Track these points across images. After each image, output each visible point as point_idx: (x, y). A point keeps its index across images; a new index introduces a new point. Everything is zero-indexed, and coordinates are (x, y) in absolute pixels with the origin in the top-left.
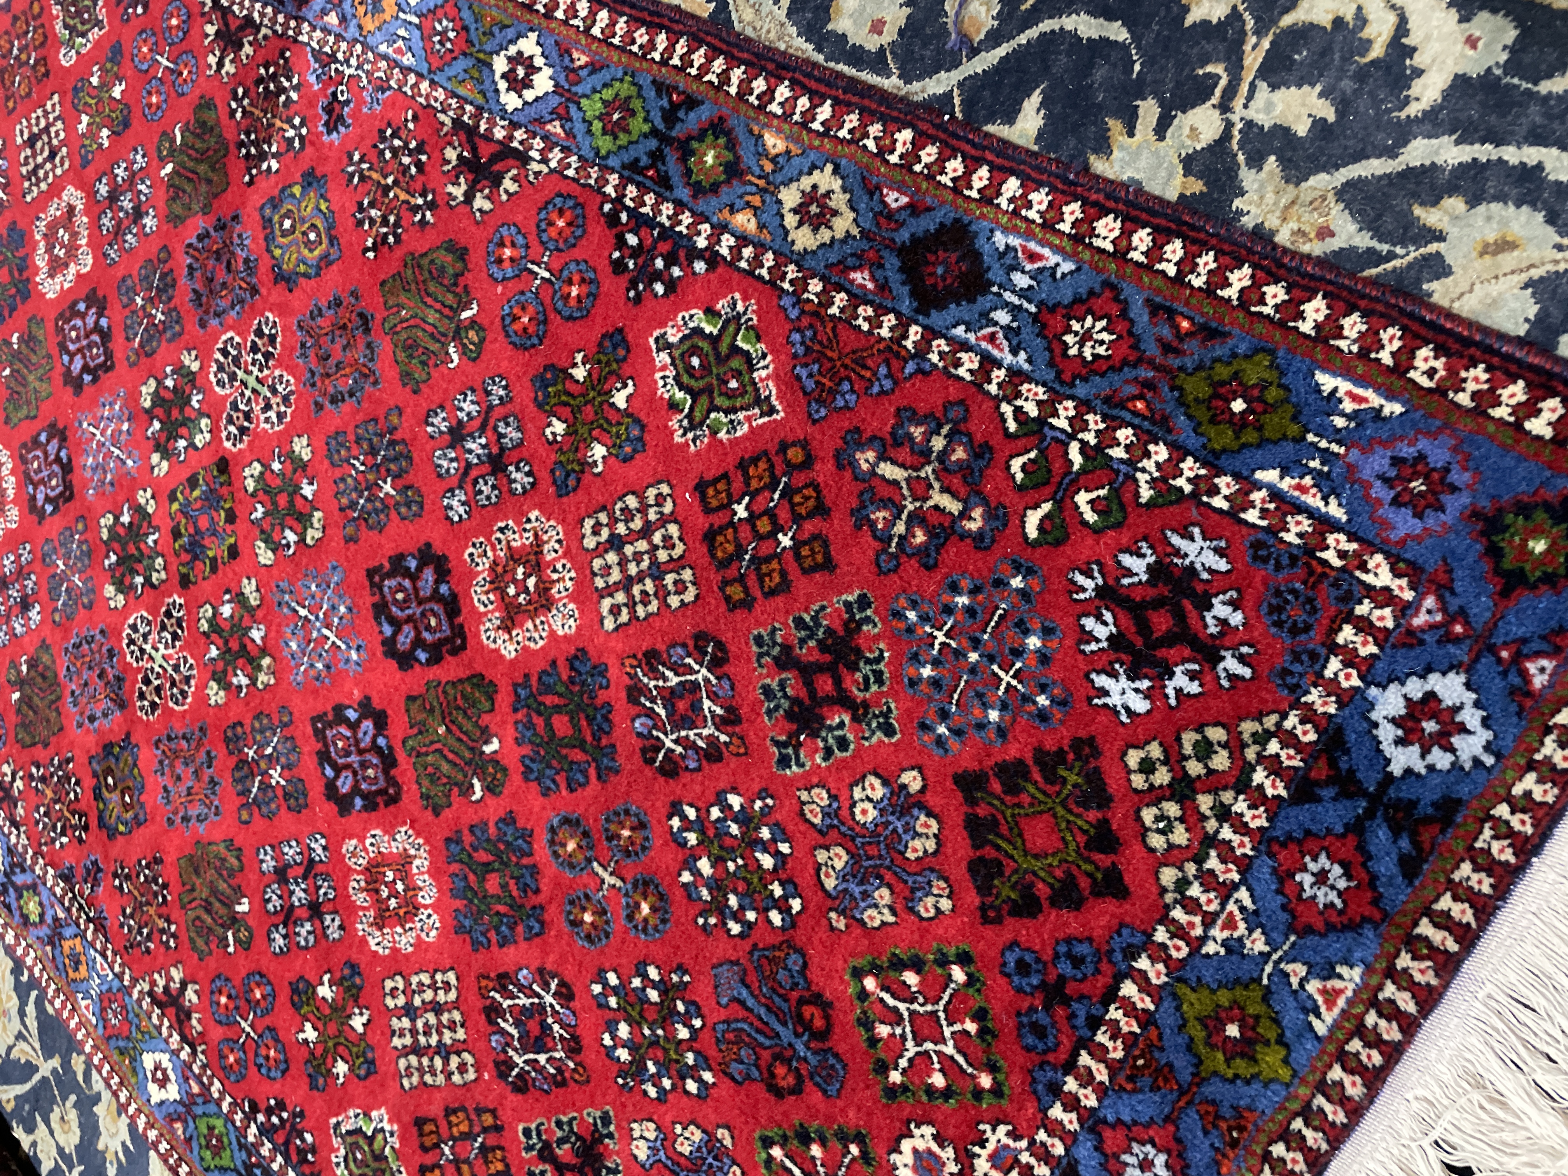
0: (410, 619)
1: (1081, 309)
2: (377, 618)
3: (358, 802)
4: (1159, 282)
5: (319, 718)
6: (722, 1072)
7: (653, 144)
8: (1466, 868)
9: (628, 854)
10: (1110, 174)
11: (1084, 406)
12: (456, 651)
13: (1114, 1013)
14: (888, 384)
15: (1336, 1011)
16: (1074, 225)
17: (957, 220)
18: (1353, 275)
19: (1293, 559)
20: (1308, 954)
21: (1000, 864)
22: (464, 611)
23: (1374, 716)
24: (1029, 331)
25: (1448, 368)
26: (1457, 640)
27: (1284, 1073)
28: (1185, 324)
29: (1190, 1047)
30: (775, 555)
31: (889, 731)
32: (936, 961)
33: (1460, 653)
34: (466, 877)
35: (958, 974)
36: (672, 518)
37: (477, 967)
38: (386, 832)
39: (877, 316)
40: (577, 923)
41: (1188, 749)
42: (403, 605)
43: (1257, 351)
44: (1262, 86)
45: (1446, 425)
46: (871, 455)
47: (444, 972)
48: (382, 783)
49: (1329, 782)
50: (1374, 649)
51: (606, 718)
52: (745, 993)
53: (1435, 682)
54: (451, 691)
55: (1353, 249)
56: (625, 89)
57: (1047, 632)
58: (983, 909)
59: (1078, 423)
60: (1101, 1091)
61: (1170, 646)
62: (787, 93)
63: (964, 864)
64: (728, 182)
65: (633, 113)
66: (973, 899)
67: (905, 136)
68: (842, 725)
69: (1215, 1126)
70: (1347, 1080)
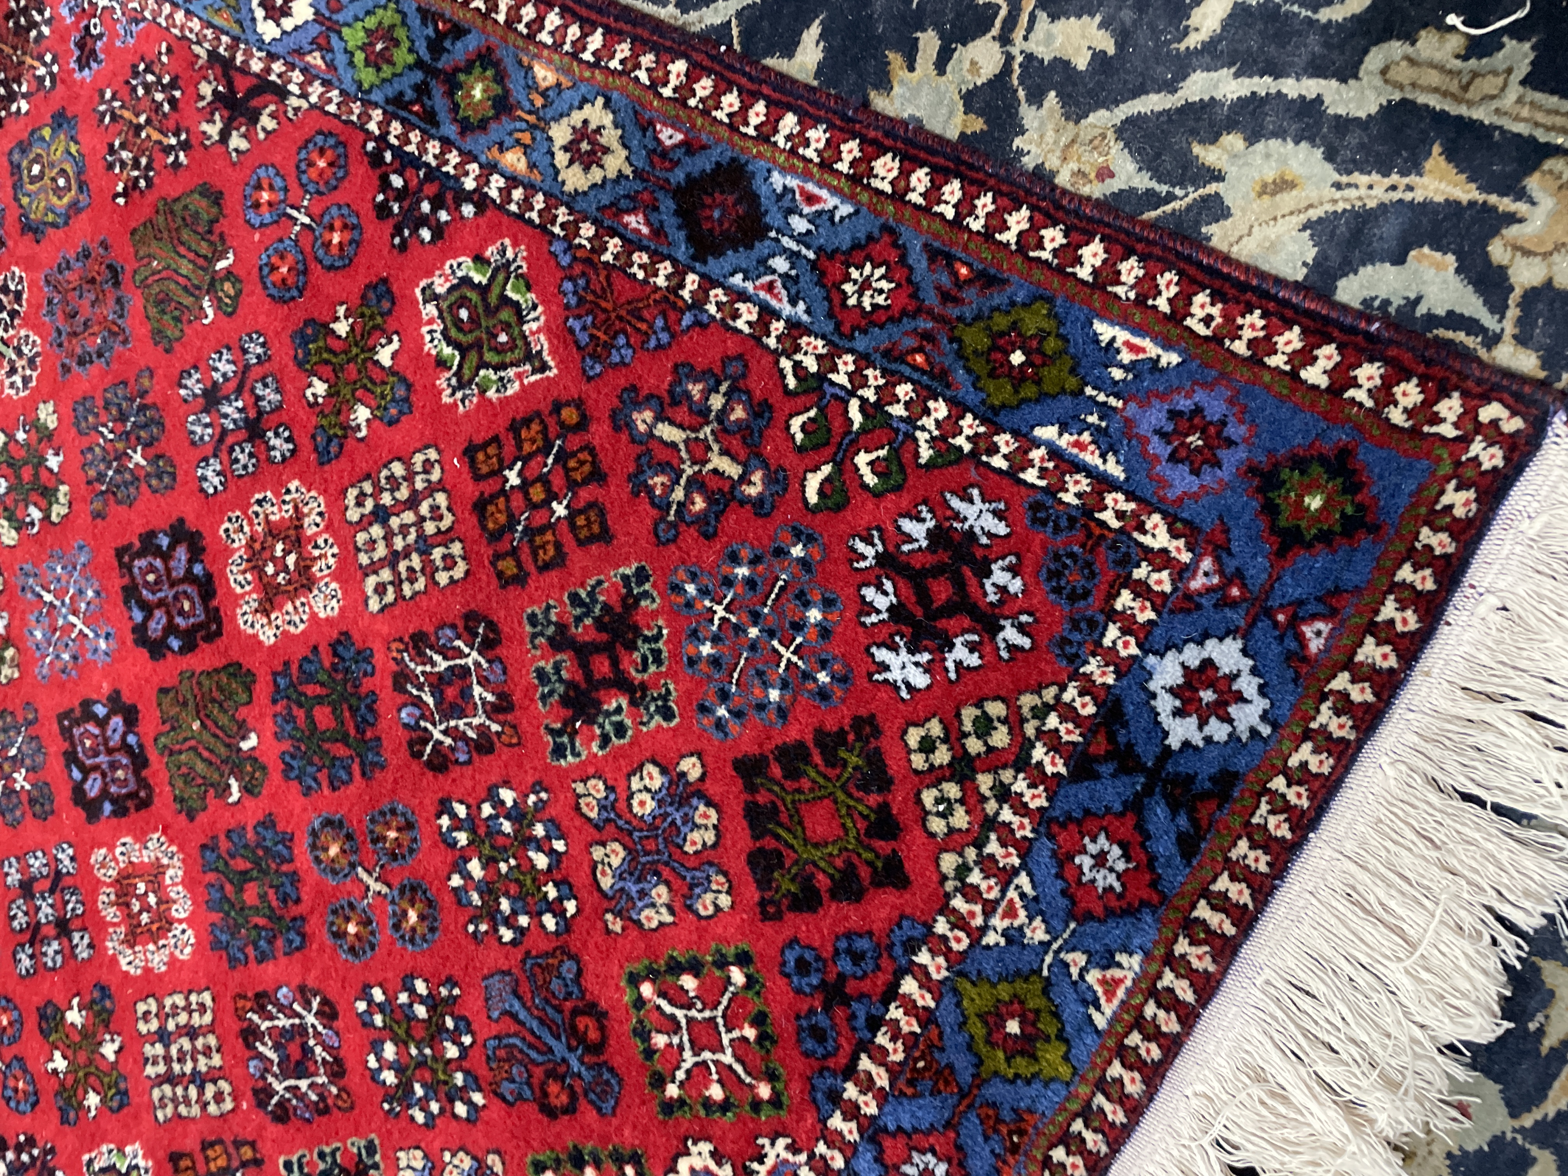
0: (161, 603)
1: (859, 256)
2: (126, 602)
3: (107, 807)
4: (937, 225)
5: (66, 715)
6: (493, 1093)
7: (418, 76)
8: (1243, 845)
9: (394, 857)
10: (891, 111)
11: (864, 360)
12: (210, 638)
13: (895, 1012)
14: (664, 337)
15: (1116, 1002)
16: (852, 164)
17: (733, 160)
18: (1132, 219)
19: (1072, 520)
20: (1089, 942)
21: (780, 855)
22: (220, 592)
23: (1153, 686)
24: (807, 280)
25: (1225, 315)
26: (1233, 604)
27: (1065, 1071)
28: (964, 271)
29: (970, 1047)
30: (550, 526)
31: (668, 715)
32: (714, 963)
33: (1237, 617)
34: (222, 888)
35: (737, 976)
36: (441, 486)
37: (233, 988)
38: (137, 839)
39: (653, 263)
40: (340, 935)
41: (968, 726)
42: (154, 588)
43: (1035, 298)
44: (1042, 16)
45: (1223, 375)
46: (648, 415)
47: (199, 993)
48: (132, 786)
49: (1108, 757)
50: (1150, 615)
51: (370, 708)
52: (517, 1006)
53: (1214, 649)
54: (206, 683)
55: (1132, 190)
56: (388, 16)
57: (828, 604)
58: (763, 904)
59: (858, 378)
60: (882, 1097)
61: (950, 617)
62: (558, 21)
63: (743, 857)
64: (497, 117)
65: (397, 43)
66: (752, 894)
67: (679, 67)
68: (619, 710)
69: (996, 1131)
70: (1127, 1076)
